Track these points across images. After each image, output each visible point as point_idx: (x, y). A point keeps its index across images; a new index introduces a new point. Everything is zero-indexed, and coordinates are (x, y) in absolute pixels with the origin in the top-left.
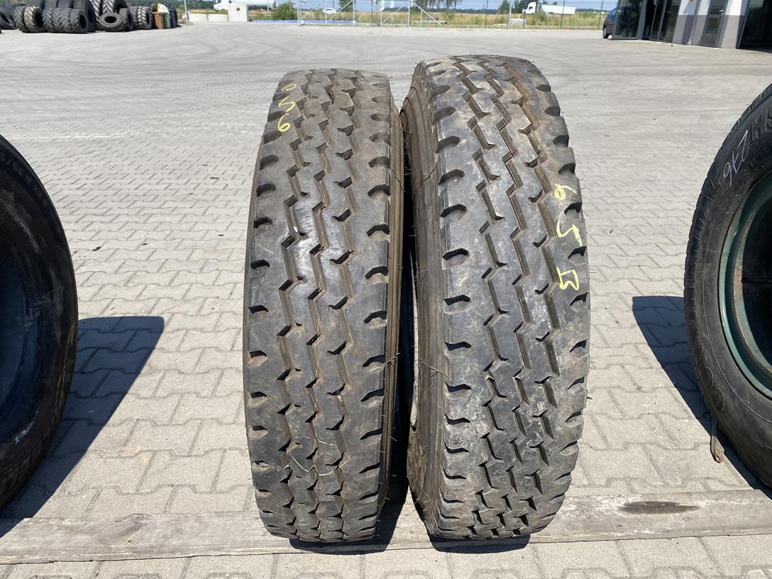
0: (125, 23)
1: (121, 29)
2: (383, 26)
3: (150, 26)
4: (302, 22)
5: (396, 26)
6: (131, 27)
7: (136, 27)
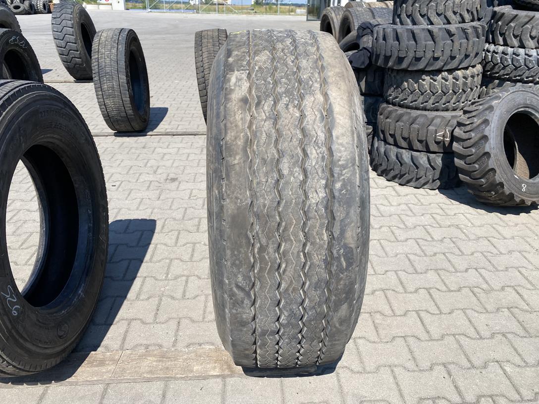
0: (27, 9)
1: (23, 13)
2: (201, 13)
3: (46, 12)
4: (149, 10)
5: (208, 13)
6: (32, 12)
7: (36, 12)
